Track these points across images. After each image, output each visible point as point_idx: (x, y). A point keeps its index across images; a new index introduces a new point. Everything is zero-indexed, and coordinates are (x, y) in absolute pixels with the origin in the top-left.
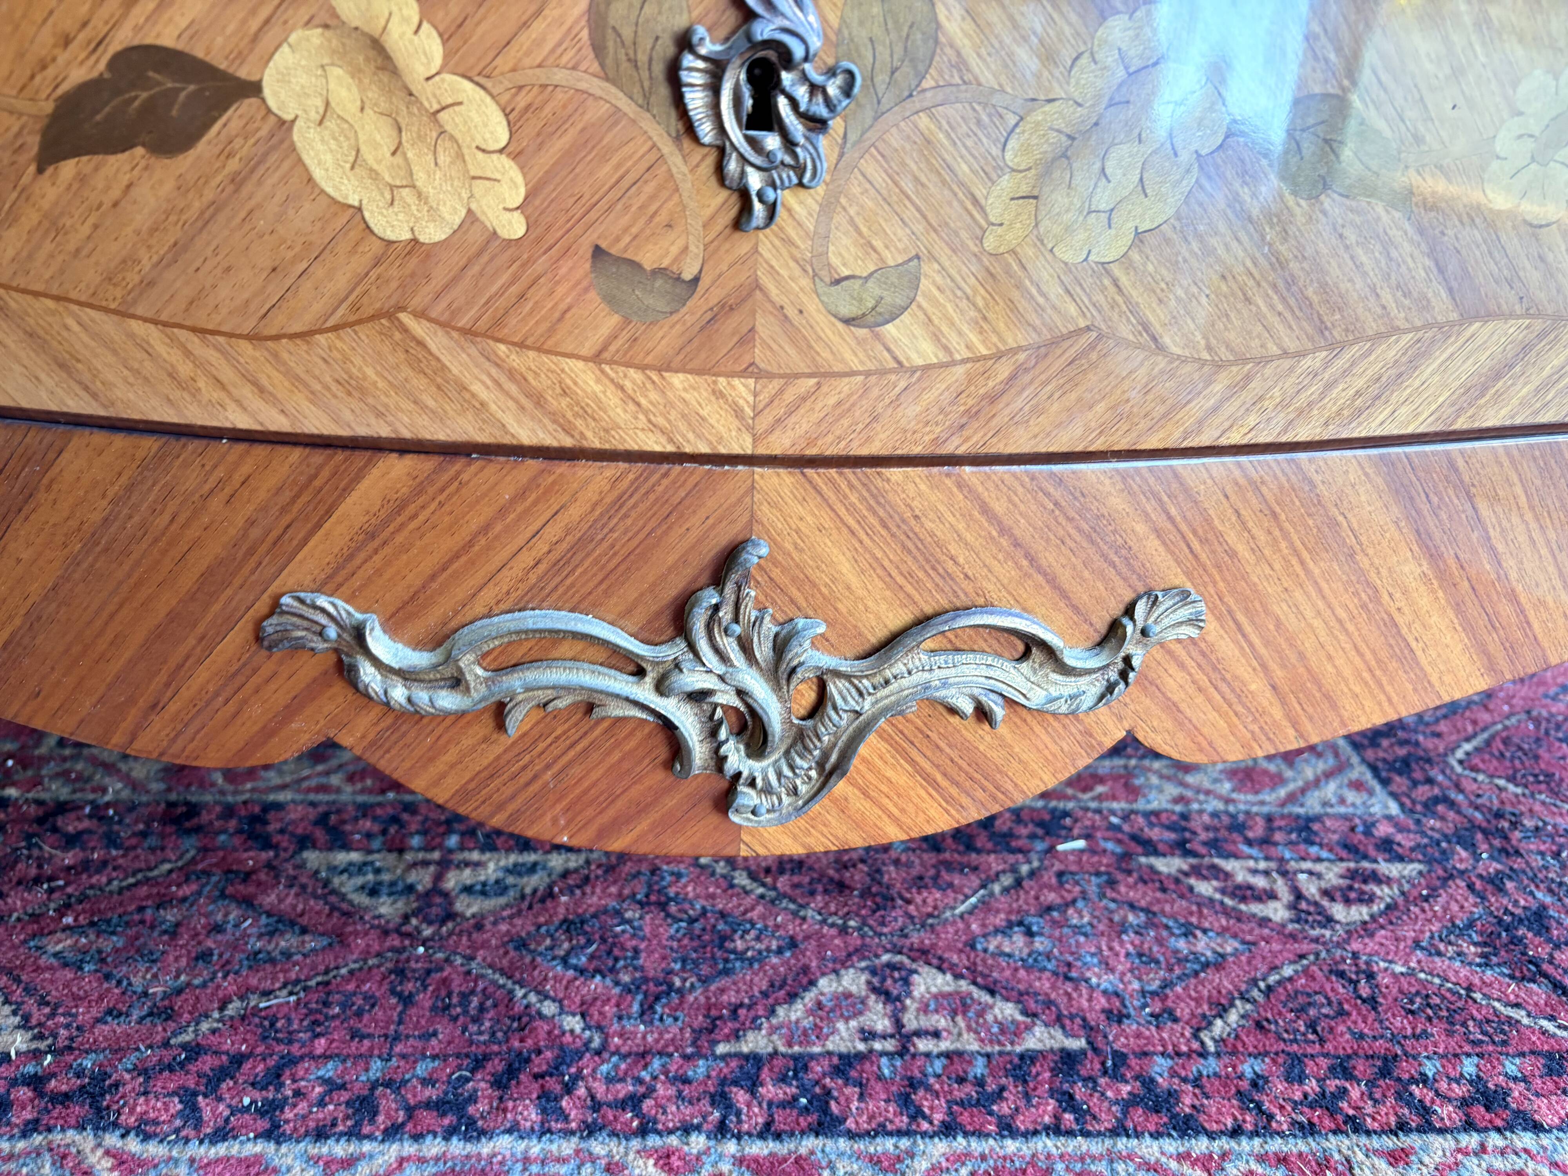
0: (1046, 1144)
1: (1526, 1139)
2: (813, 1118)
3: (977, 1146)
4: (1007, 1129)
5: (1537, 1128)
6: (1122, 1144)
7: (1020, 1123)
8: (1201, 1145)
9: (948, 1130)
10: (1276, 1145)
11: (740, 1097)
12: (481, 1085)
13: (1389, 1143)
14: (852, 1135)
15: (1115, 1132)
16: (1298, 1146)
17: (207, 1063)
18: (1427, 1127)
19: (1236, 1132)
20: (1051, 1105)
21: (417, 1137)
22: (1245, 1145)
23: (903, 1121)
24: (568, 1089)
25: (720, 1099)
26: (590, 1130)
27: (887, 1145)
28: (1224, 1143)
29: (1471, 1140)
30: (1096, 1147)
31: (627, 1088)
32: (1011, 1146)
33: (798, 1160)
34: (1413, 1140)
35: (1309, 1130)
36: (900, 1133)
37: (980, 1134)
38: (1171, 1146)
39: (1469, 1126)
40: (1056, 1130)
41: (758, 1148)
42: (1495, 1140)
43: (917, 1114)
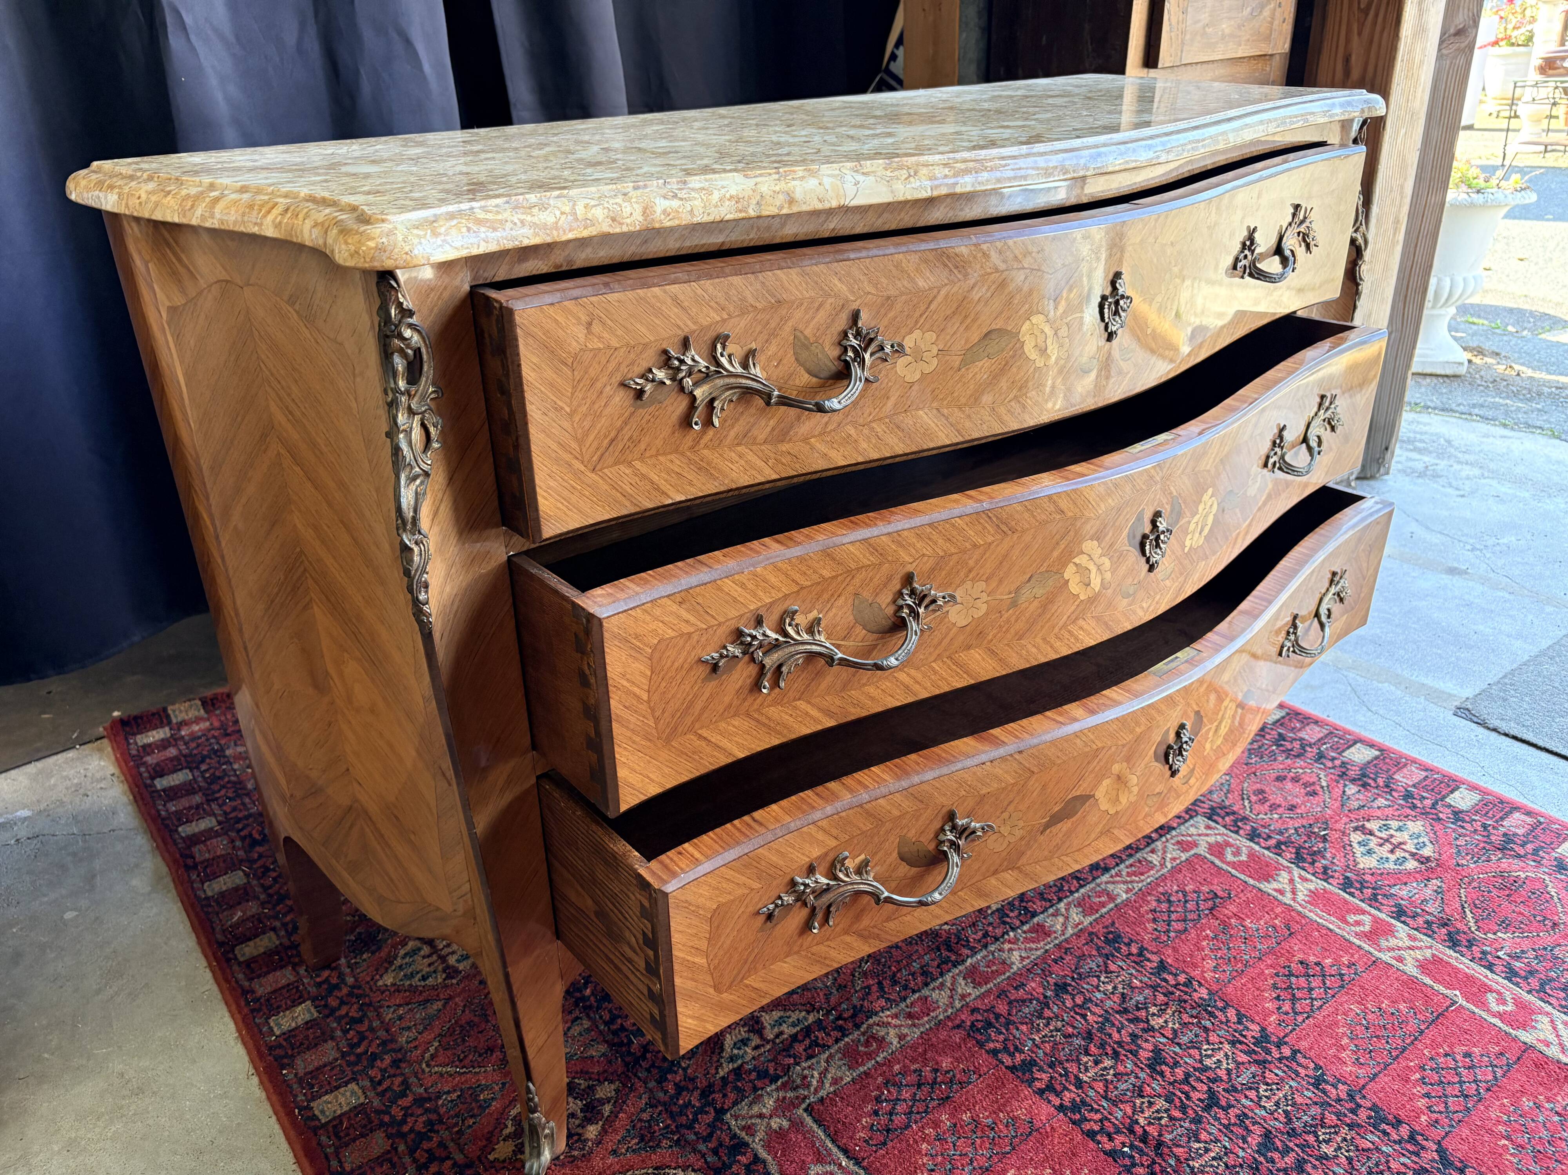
0: (1082, 891)
1: (1174, 833)
2: (1029, 915)
3: (1070, 899)
4: (1072, 892)
5: (1174, 828)
6: (1098, 881)
7: (1073, 889)
8: (1113, 872)
9: (1060, 900)
10: (1127, 863)
11: (1008, 920)
12: (945, 953)
13: (1148, 849)
14: (1042, 913)
15: (1094, 879)
16: (1131, 861)
17: (875, 988)
18: (1153, 841)
19: (1117, 865)
20: (1075, 882)
21: (949, 971)
22: (1122, 866)
23: (1048, 904)
24: (968, 941)
25: (1004, 923)
26: (985, 946)
27: (1051, 911)
28: (1117, 869)
29: (1164, 839)
30: (1092, 885)
31: (980, 933)
32: (1076, 895)
33: (1038, 925)
34: (1153, 846)
35: (1131, 856)
36: (1051, 906)
37: (1066, 897)
38: (1107, 876)
39: (1161, 836)
40: (1082, 886)
41: (1025, 928)
42: (1168, 836)
43: (1050, 901)
